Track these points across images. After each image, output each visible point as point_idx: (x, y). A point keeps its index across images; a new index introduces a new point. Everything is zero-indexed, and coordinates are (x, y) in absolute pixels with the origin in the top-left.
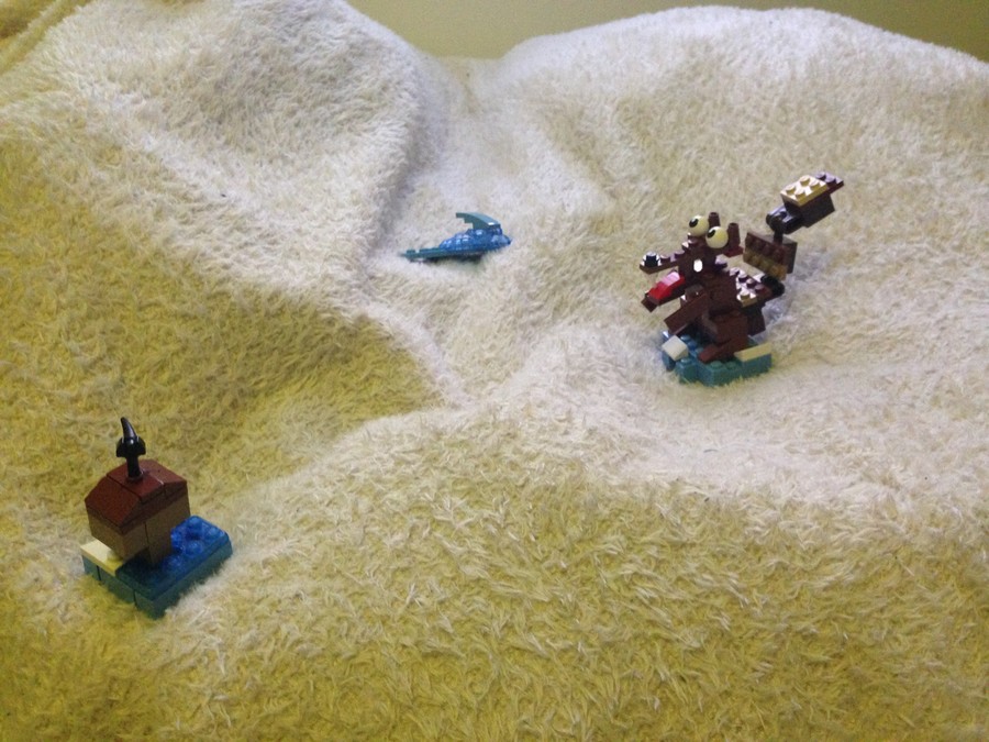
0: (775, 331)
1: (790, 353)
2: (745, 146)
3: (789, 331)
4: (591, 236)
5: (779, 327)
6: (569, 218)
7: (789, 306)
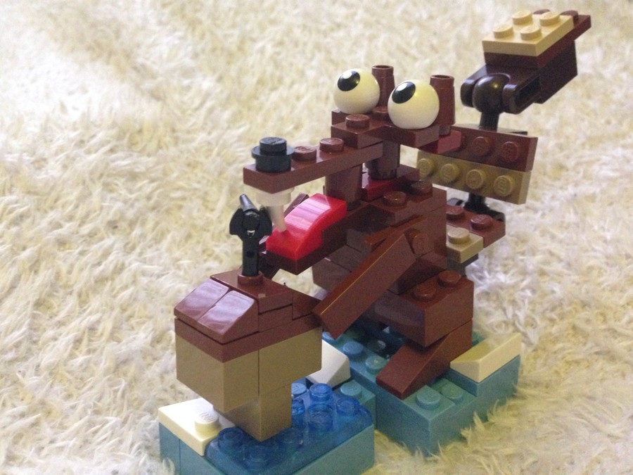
4: (120, 154)
6: (75, 123)
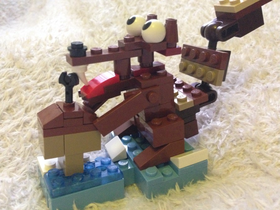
0: (207, 135)
1: (223, 159)
2: (180, 9)
3: (220, 135)
5: (210, 131)
7: (217, 113)
